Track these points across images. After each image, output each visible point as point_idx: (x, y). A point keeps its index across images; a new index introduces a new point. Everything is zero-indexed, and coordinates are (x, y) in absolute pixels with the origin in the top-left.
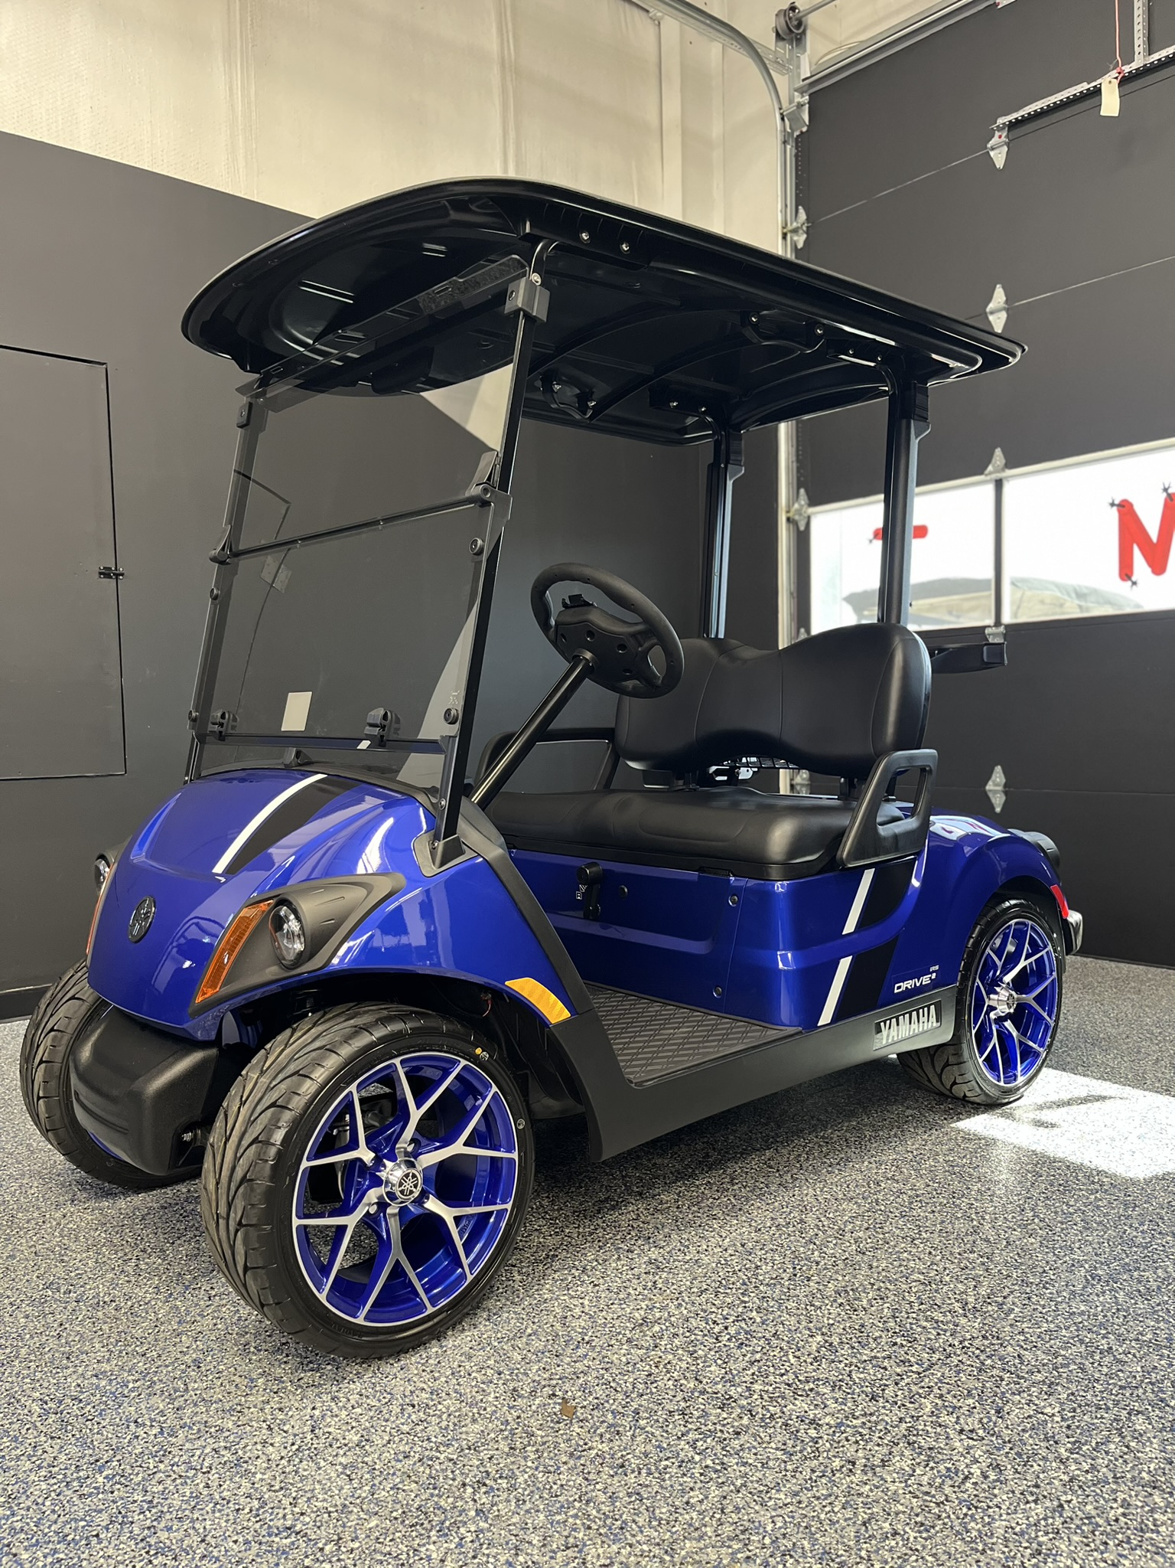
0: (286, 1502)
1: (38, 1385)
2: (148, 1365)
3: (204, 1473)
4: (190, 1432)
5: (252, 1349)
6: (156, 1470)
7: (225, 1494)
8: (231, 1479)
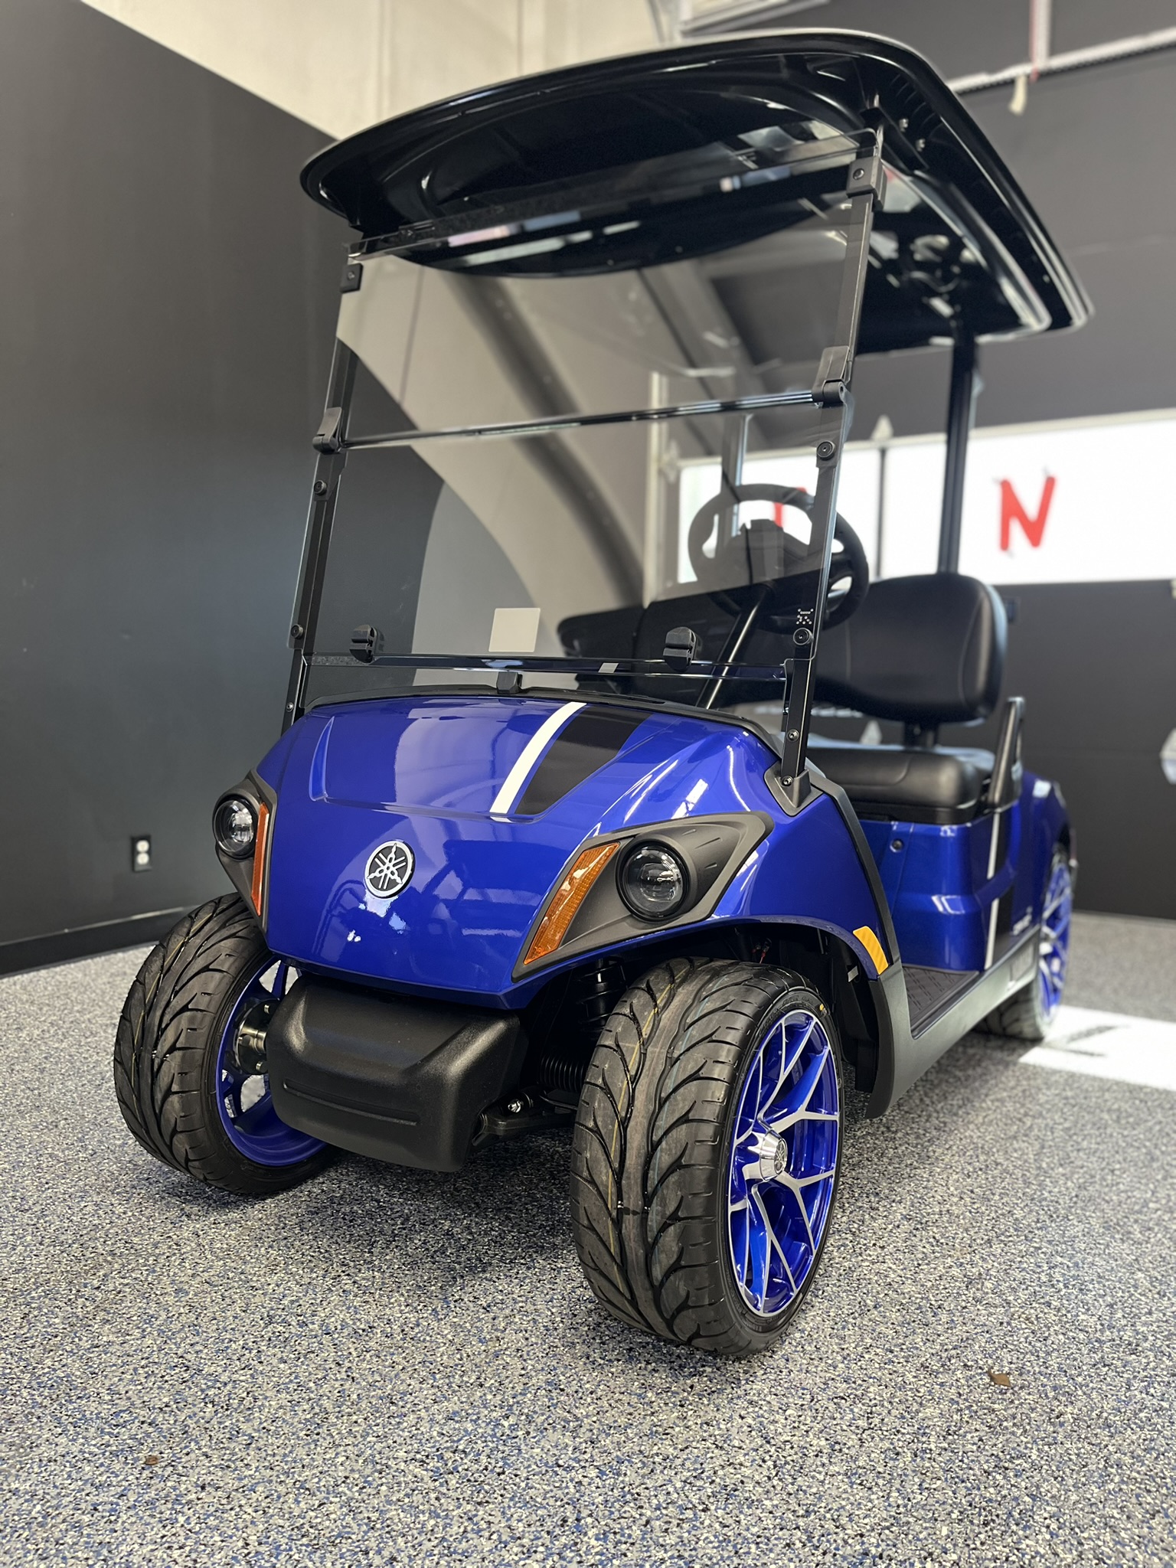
0: (830, 1526)
1: (390, 1442)
2: (499, 1397)
3: (703, 1510)
4: (635, 1466)
5: (602, 1362)
6: (644, 1519)
7: (754, 1530)
8: (741, 1512)
